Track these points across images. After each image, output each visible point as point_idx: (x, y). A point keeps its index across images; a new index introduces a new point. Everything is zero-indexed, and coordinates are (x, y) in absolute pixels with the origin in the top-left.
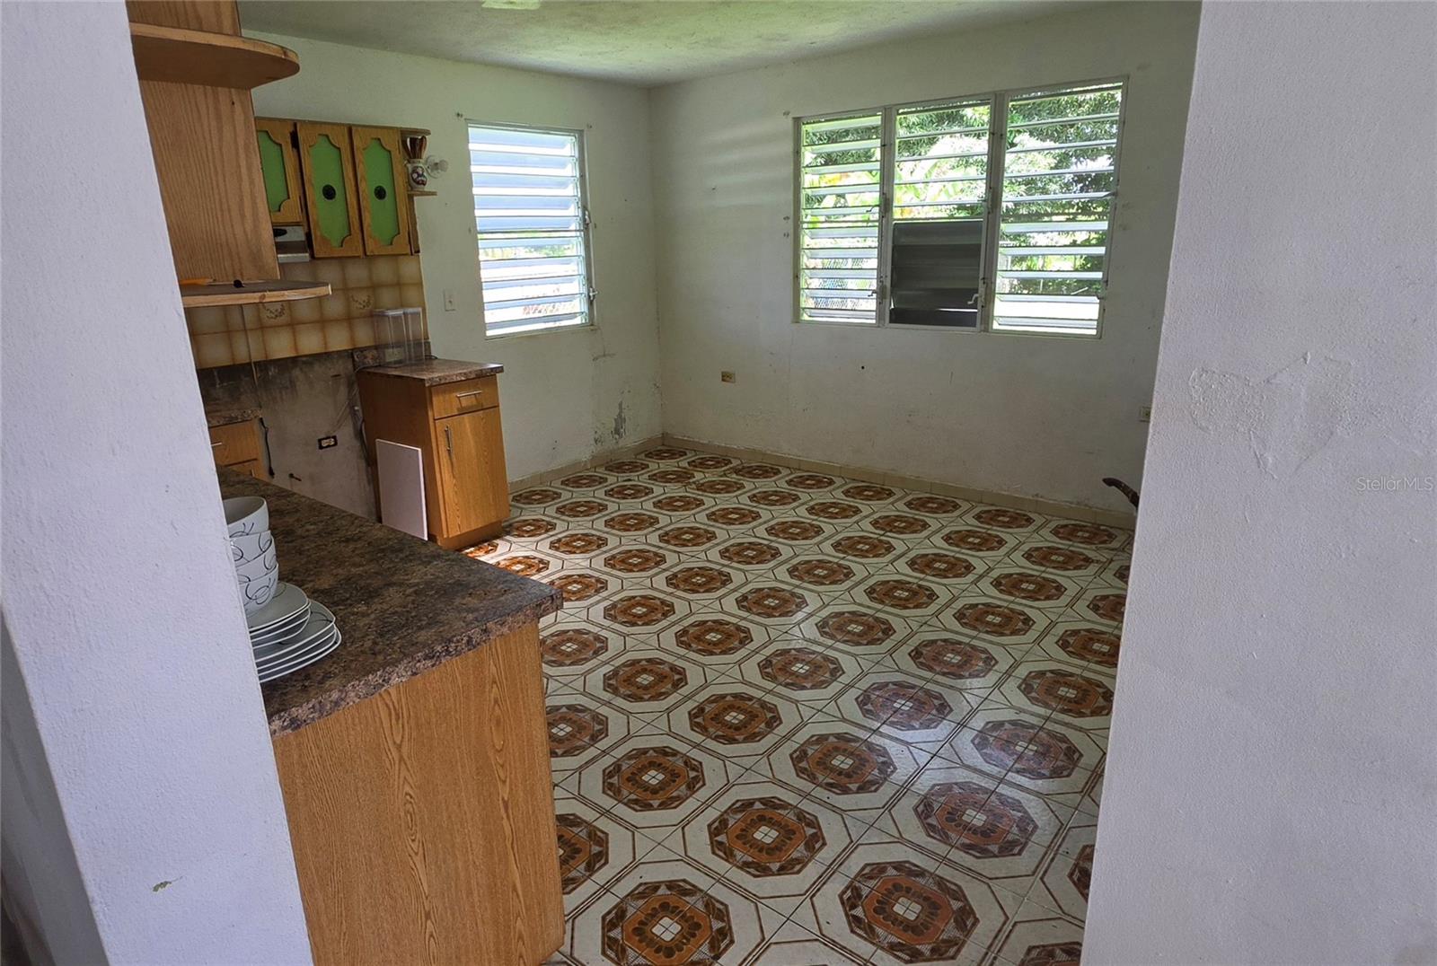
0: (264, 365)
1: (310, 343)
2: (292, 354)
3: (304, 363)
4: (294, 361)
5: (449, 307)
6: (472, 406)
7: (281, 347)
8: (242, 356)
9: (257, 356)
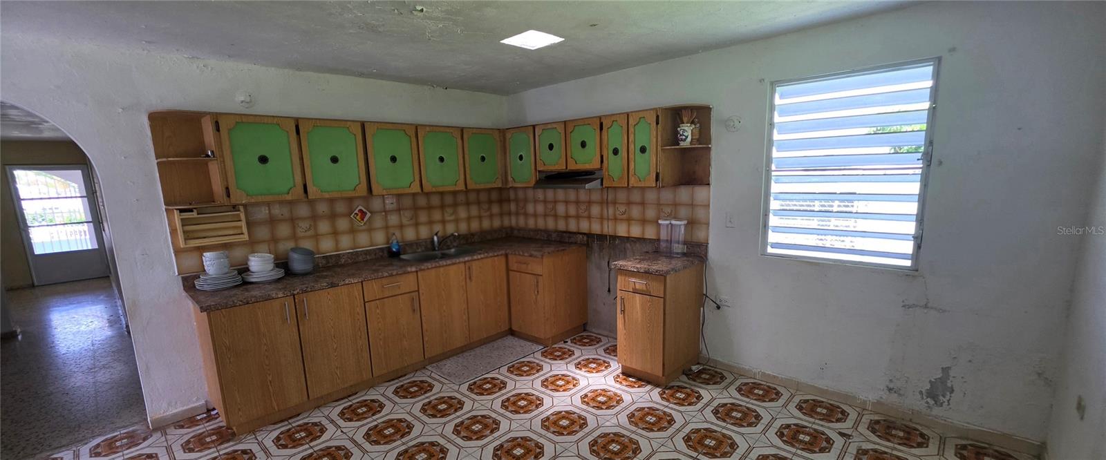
0: (614, 237)
1: (636, 231)
2: (627, 235)
3: (633, 241)
4: (628, 239)
5: (729, 225)
6: (643, 291)
7: (622, 231)
8: (606, 231)
9: (611, 233)
